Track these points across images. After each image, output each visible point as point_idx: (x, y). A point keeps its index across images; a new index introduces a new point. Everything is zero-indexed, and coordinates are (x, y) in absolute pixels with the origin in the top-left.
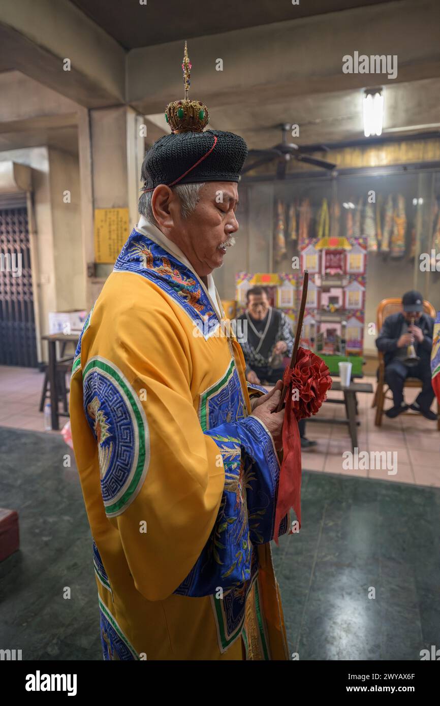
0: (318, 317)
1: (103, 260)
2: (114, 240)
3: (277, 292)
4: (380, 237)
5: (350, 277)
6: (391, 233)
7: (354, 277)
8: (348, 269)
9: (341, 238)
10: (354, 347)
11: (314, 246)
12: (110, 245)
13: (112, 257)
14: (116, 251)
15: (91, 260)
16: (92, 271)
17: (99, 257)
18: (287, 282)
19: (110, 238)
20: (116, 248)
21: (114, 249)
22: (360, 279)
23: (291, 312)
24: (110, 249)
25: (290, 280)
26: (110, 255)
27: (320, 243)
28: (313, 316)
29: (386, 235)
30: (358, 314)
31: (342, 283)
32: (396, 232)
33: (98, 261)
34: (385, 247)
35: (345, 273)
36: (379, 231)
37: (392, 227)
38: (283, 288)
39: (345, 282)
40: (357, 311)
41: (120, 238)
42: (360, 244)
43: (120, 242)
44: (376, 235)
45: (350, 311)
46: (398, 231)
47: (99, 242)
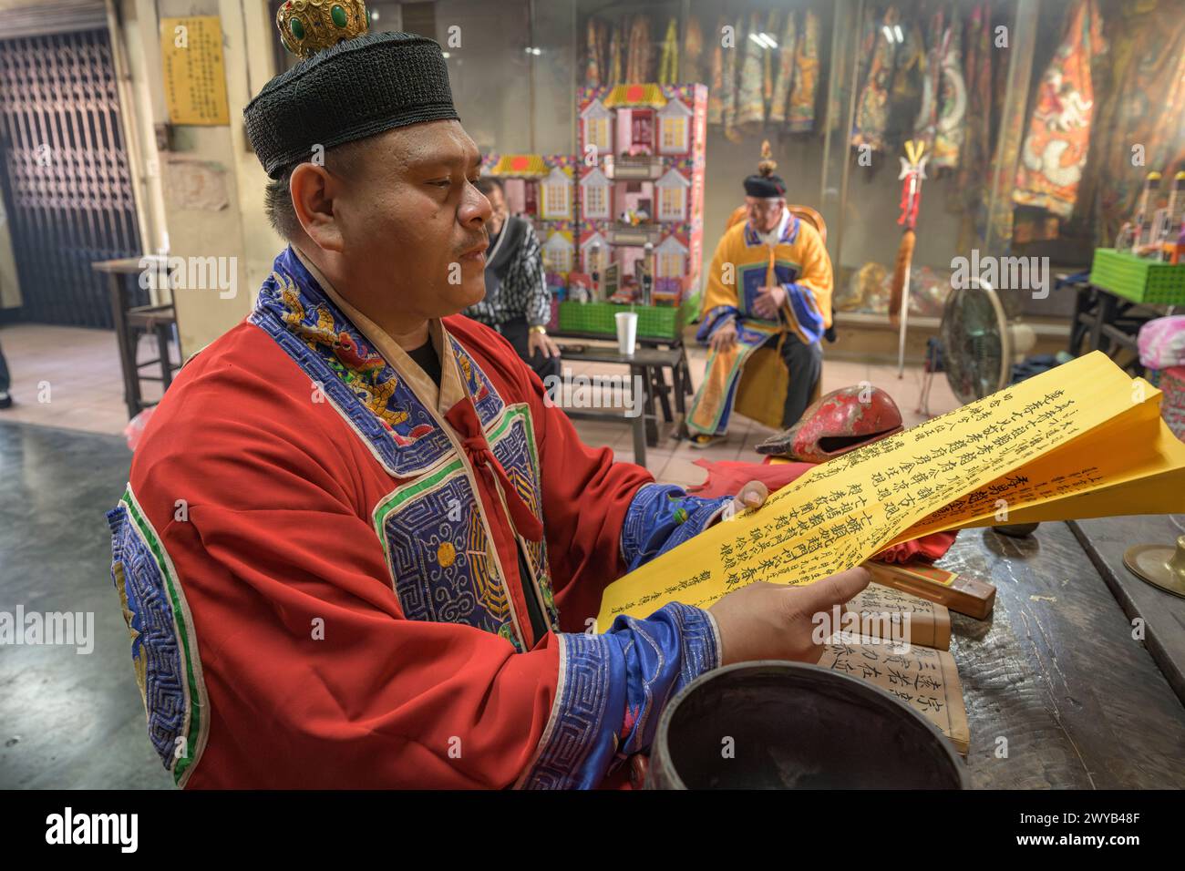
0: (610, 236)
1: (182, 120)
2: (198, 78)
3: (540, 187)
4: (768, 95)
5: (666, 162)
6: (791, 86)
7: (671, 161)
8: (663, 147)
9: (648, 86)
10: (667, 289)
11: (602, 101)
12: (192, 89)
13: (198, 112)
14: (203, 100)
15: (164, 118)
16: (165, 139)
17: (175, 111)
18: (557, 170)
19: (191, 76)
20: (203, 94)
21: (200, 97)
22: (682, 165)
23: (565, 227)
24: (193, 96)
25: (562, 167)
26: (194, 109)
27: (612, 95)
28: (603, 234)
29: (780, 91)
30: (680, 230)
31: (650, 172)
32: (799, 86)
33: (175, 121)
34: (777, 115)
35: (657, 152)
36: (768, 83)
37: (794, 75)
38: (552, 182)
39: (656, 170)
40: (678, 224)
41: (208, 76)
42: (682, 99)
43: (209, 82)
44: (763, 90)
45: (665, 224)
46: (803, 82)
47: (171, 83)
